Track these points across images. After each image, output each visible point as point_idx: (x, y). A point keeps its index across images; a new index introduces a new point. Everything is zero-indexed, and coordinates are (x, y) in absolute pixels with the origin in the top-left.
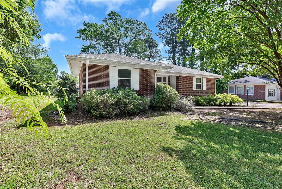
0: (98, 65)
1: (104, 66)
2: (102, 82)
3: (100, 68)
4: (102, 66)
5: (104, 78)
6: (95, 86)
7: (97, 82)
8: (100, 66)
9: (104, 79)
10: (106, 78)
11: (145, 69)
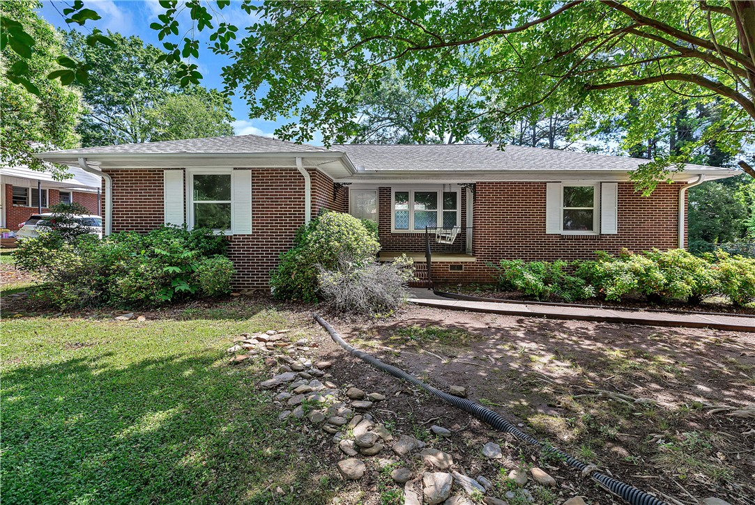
0: (136, 170)
1: (150, 170)
2: (147, 214)
3: (132, 177)
4: (145, 170)
5: (153, 202)
6: (130, 223)
7: (134, 214)
8: (141, 170)
9: (151, 205)
10: (155, 202)
11: (273, 170)
